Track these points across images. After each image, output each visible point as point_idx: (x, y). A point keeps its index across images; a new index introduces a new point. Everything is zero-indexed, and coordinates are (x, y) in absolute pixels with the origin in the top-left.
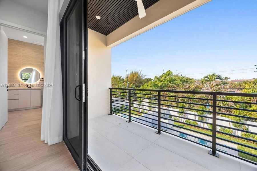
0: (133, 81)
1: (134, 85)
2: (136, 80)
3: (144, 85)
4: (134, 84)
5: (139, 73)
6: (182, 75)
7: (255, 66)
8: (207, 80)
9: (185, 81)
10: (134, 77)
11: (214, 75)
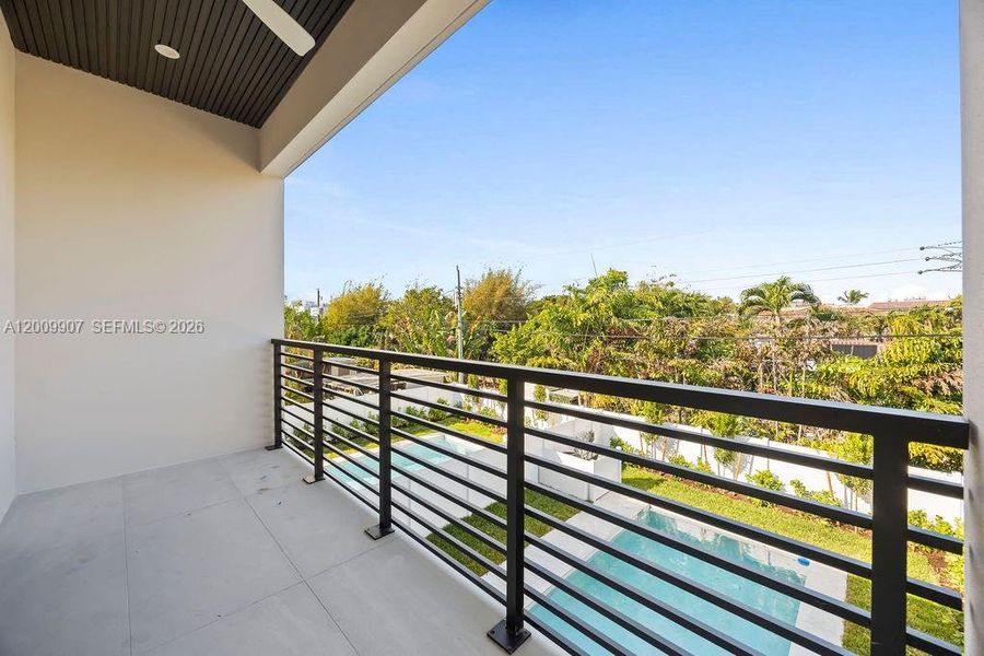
0: (490, 305)
1: (494, 322)
2: (501, 304)
3: (523, 324)
4: (493, 318)
5: (513, 277)
6: (672, 284)
7: (922, 249)
8: (760, 303)
9: (681, 307)
10: (493, 291)
11: (783, 282)
